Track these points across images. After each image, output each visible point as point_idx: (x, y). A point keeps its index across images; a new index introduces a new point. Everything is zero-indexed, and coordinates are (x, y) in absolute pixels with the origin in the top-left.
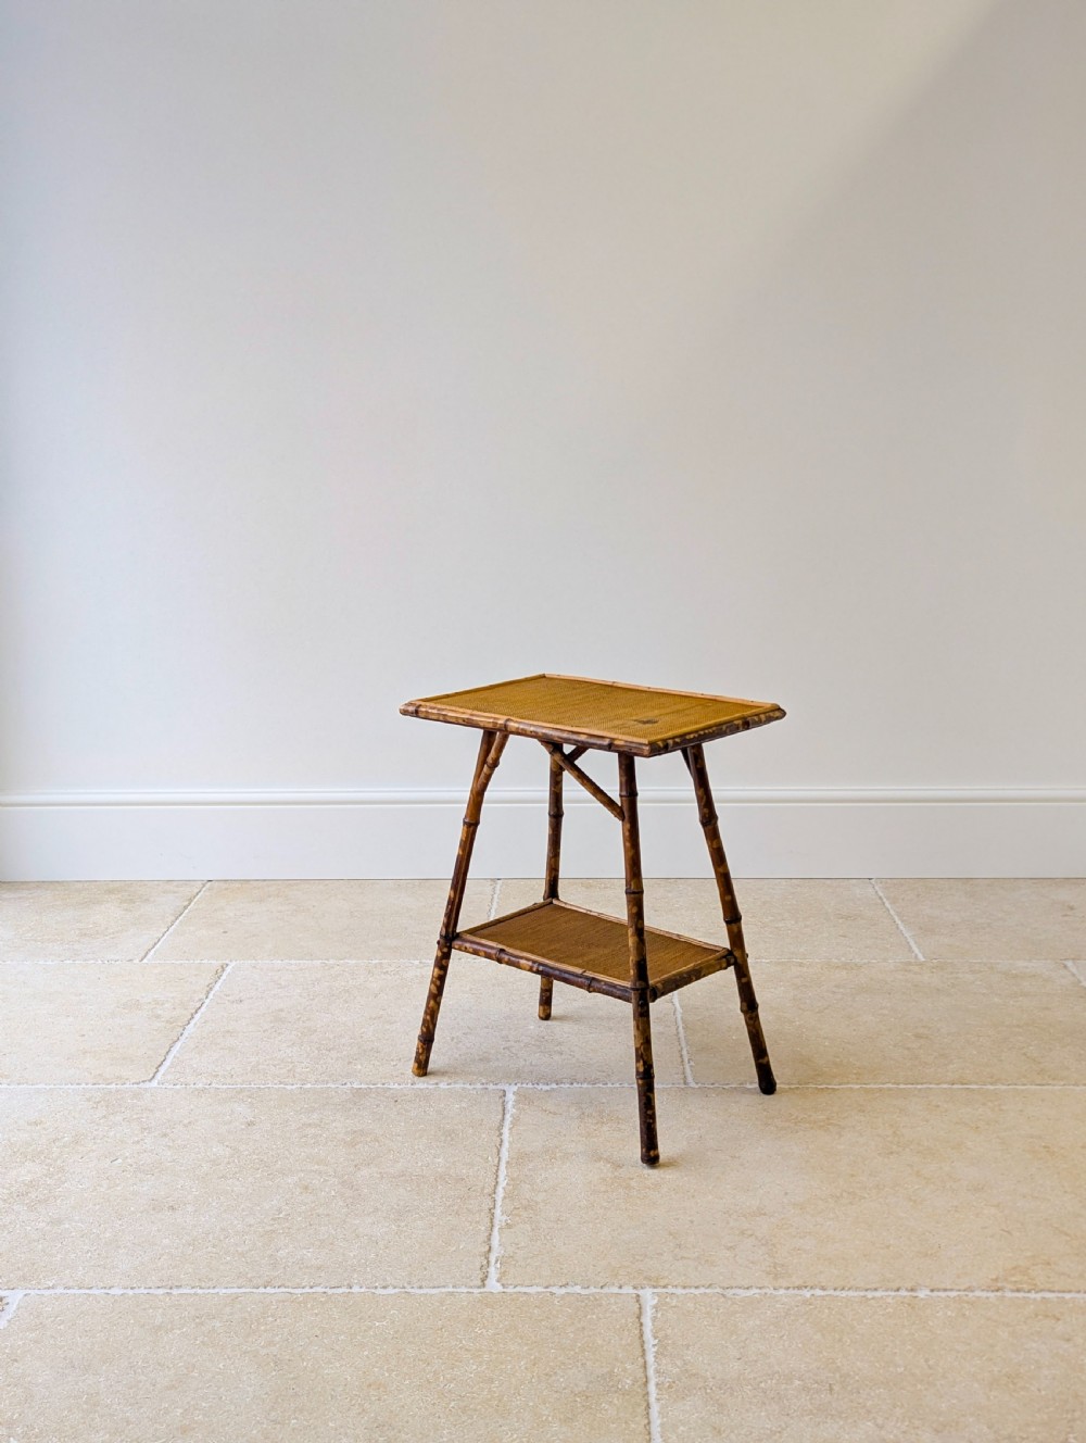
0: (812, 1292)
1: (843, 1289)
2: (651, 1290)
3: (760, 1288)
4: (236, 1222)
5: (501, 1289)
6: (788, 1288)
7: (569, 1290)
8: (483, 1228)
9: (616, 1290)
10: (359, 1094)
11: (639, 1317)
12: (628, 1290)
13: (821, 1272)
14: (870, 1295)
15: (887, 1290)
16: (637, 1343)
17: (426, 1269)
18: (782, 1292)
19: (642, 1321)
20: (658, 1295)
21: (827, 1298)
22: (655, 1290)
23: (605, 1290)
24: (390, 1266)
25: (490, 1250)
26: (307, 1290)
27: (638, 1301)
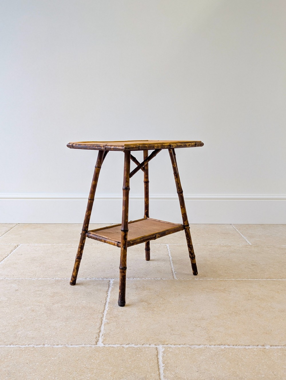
0: (224, 346)
1: (236, 345)
2: (162, 346)
3: (204, 345)
4: (4, 322)
5: (103, 345)
6: (215, 345)
7: (130, 346)
8: (98, 324)
9: (148, 346)
10: (58, 281)
11: (157, 356)
12: (153, 346)
13: (227, 339)
14: (247, 347)
15: (253, 346)
16: (156, 365)
17: (74, 338)
18: (213, 346)
19: (158, 357)
20: (165, 347)
21: (231, 349)
22: (163, 346)
23: (144, 346)
24: (61, 337)
25: (100, 332)
26: (27, 346)
27: (157, 350)
